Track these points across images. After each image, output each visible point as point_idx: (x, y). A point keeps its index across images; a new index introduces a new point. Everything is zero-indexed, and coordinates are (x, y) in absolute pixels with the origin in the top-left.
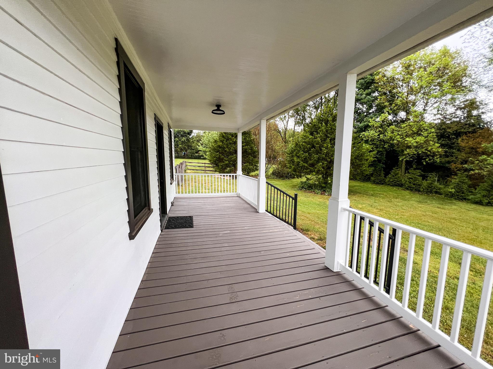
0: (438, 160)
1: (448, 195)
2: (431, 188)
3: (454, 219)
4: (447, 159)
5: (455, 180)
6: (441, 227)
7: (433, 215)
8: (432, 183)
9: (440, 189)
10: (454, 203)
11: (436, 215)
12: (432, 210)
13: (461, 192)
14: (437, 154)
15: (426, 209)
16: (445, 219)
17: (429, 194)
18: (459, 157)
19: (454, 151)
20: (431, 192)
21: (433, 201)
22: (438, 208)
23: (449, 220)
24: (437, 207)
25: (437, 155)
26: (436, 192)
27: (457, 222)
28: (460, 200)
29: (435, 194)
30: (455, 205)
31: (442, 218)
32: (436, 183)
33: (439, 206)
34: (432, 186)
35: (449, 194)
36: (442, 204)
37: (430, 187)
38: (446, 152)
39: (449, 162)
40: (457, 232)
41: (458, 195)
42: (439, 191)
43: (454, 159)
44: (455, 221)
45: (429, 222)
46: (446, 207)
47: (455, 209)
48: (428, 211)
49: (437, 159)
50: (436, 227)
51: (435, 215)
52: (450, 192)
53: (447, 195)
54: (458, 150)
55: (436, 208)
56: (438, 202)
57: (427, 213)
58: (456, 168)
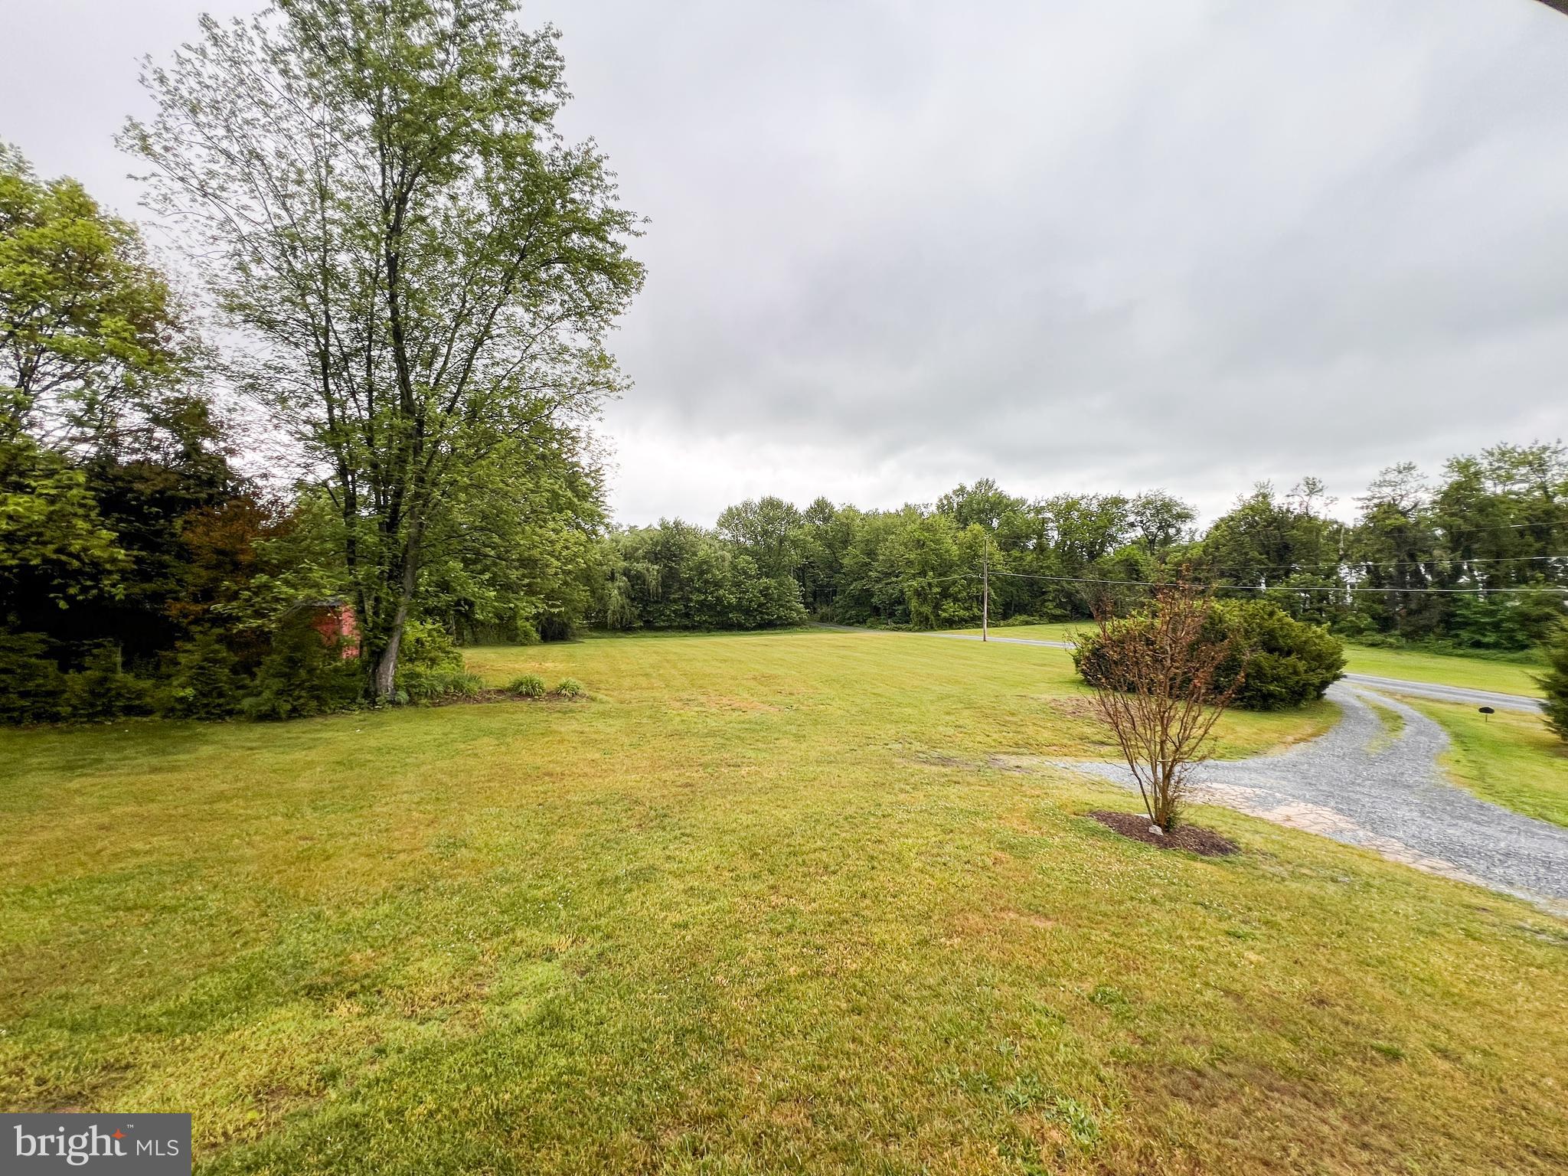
0: (120, 592)
1: (172, 710)
2: (103, 695)
3: (221, 797)
4: (148, 587)
5: (189, 656)
6: (189, 854)
7: (143, 810)
8: (105, 679)
9: (140, 695)
10: (200, 734)
11: (155, 808)
12: (134, 788)
13: (215, 694)
14: (108, 566)
15: (106, 793)
16: (194, 809)
17: (101, 723)
18: (189, 578)
19: (166, 557)
20: (108, 712)
21: (124, 748)
22: (154, 770)
23: (206, 807)
24: (146, 768)
25: (110, 573)
26: (129, 710)
27: (237, 807)
28: (214, 720)
29: (126, 715)
30: (206, 743)
31: (181, 810)
32: (120, 675)
33: (155, 761)
34: (109, 690)
35: (178, 706)
36: (164, 752)
37: (100, 695)
38: (138, 560)
39: (158, 597)
40: (249, 852)
41: (206, 705)
42: (137, 702)
43: (172, 585)
44: (228, 806)
45: (135, 853)
46: (182, 757)
47: (212, 758)
48: (119, 797)
49: (114, 585)
50: (171, 864)
51: (151, 806)
52: (182, 700)
53: (169, 712)
54: (179, 557)
55: (144, 773)
56: (145, 748)
57: (117, 811)
58: (185, 616)
